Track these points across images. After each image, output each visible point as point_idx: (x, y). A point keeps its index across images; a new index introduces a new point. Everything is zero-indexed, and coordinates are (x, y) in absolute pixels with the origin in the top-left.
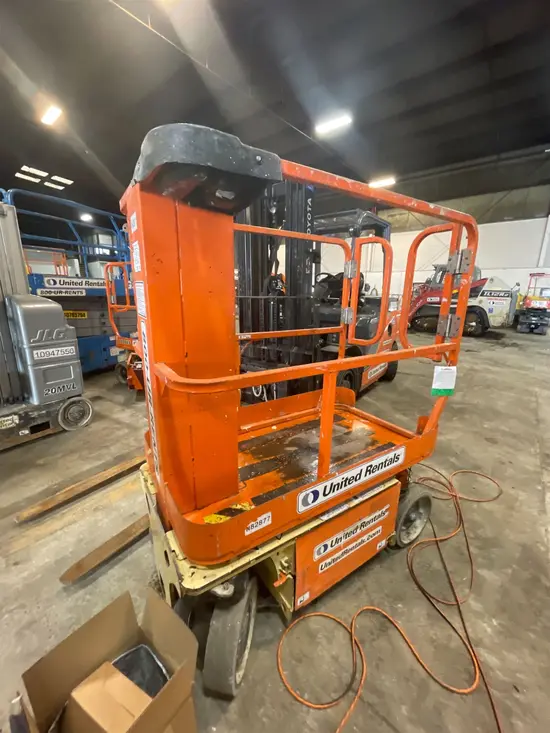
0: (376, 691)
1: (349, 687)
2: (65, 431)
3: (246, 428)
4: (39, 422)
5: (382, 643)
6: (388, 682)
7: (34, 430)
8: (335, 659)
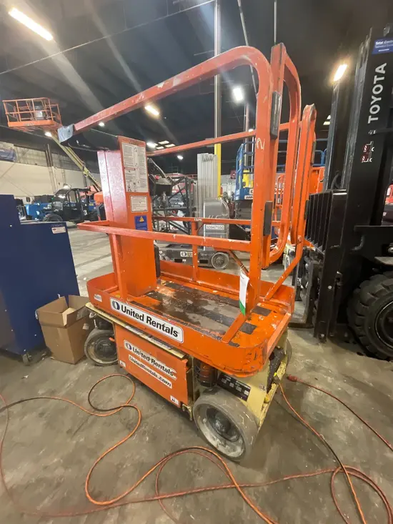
0: (93, 422)
1: (96, 409)
2: (213, 267)
3: (199, 282)
4: (203, 259)
5: (119, 426)
6: (97, 430)
7: (201, 262)
8: (111, 400)
